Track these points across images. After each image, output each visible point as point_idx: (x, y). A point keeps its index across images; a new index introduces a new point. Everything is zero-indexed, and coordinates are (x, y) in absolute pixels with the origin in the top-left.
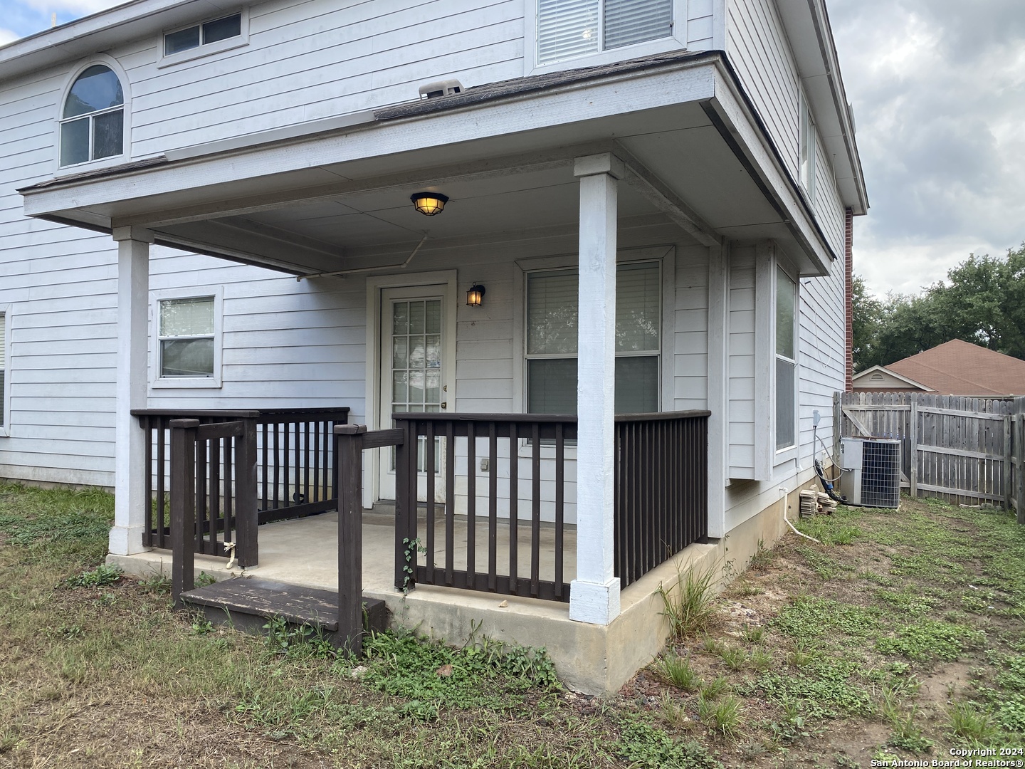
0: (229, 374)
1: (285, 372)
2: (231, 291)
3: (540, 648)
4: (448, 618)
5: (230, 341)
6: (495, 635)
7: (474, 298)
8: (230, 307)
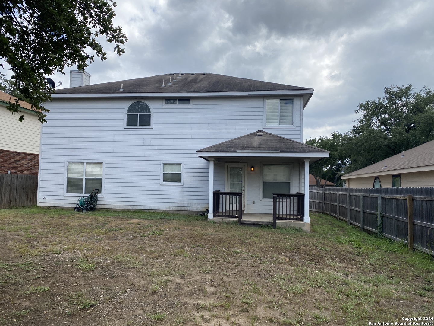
0: (185, 182)
1: (202, 182)
2: (186, 163)
3: (299, 227)
4: (284, 224)
5: (186, 174)
6: (292, 226)
7: (252, 169)
8: (186, 167)
